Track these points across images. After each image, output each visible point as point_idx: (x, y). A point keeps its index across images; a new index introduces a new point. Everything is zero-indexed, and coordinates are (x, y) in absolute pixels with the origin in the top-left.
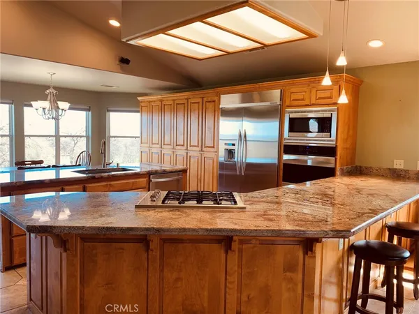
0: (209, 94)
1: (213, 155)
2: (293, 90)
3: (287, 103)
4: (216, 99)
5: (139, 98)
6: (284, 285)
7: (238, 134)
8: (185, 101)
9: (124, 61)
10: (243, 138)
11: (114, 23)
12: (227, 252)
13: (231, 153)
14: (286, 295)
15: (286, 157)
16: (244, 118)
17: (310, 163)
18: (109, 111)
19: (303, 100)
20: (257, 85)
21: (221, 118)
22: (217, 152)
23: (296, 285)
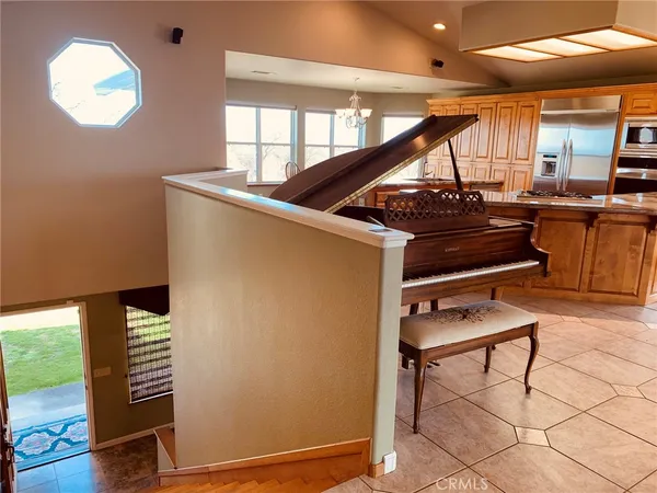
0: (528, 98)
1: (525, 169)
2: (636, 96)
3: (628, 110)
4: (535, 103)
5: (429, 101)
6: (628, 254)
7: (561, 145)
8: (493, 106)
9: (438, 64)
10: (568, 150)
11: (440, 27)
12: (587, 229)
13: (550, 167)
14: (629, 261)
15: (619, 171)
16: (572, 125)
17: (644, 177)
18: (384, 116)
19: (648, 107)
20: (592, 89)
21: (540, 124)
22: (532, 165)
23: (638, 254)
